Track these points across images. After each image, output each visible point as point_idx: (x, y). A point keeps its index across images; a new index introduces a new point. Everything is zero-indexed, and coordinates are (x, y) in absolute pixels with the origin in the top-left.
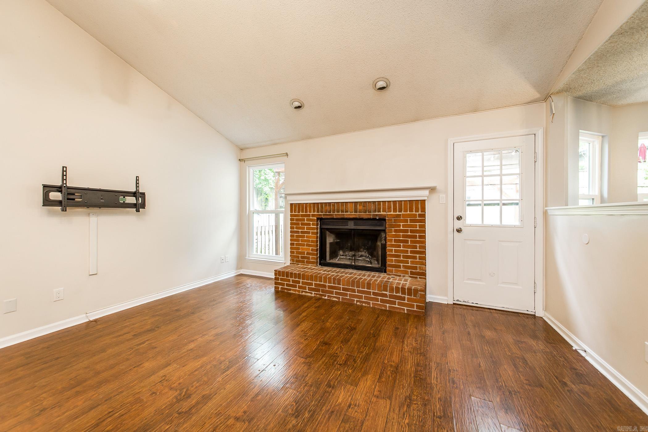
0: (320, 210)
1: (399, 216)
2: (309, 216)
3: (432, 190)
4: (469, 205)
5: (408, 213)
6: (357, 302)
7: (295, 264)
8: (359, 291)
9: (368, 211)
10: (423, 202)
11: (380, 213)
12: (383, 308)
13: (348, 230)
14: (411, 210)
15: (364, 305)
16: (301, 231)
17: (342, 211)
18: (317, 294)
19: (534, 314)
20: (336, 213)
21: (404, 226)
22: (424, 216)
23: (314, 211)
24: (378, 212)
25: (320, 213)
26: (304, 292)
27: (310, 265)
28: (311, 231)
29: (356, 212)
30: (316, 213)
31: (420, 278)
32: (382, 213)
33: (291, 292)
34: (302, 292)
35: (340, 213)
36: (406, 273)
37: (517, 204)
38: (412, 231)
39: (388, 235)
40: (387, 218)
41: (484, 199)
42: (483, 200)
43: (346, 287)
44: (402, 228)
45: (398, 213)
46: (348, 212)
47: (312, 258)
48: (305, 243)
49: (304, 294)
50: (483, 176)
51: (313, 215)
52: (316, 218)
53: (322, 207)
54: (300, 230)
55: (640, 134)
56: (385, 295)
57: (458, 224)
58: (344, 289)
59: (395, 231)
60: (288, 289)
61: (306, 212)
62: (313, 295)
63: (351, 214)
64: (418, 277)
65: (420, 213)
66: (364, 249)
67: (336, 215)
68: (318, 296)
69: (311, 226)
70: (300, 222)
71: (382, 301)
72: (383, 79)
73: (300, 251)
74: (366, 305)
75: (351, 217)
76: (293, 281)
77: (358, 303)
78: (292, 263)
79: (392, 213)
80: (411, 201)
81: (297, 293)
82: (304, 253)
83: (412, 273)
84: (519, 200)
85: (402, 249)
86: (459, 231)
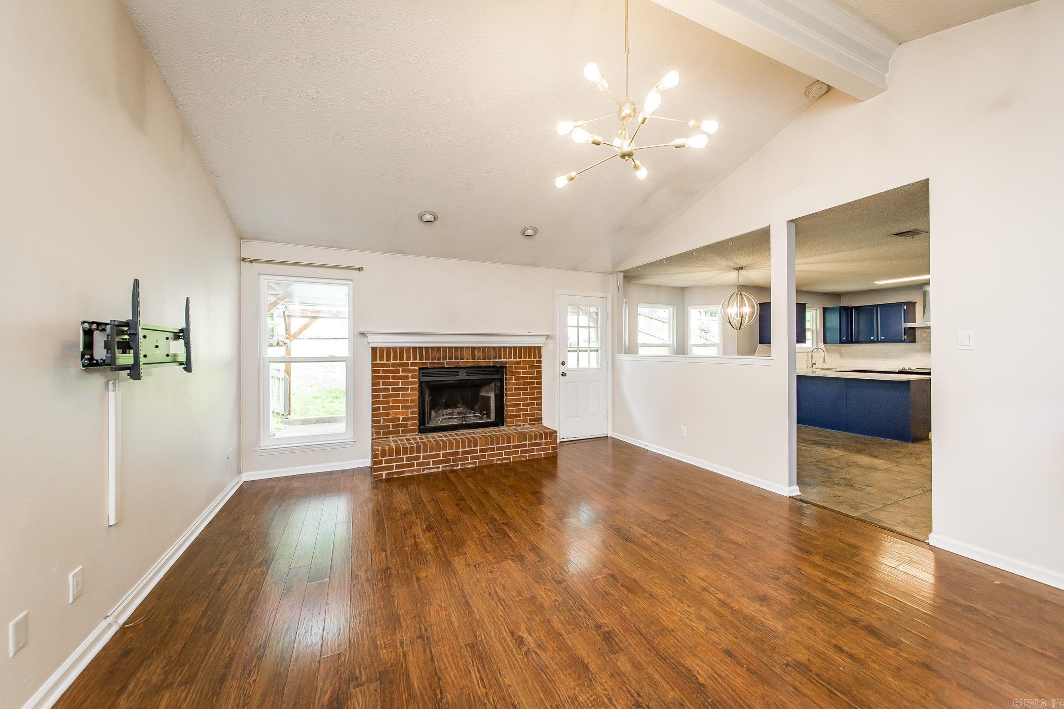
0: (424, 356)
1: (519, 362)
2: (407, 365)
3: (548, 337)
4: (569, 351)
5: (527, 359)
6: (496, 461)
7: (383, 438)
8: (499, 449)
9: (488, 358)
10: (540, 348)
11: (501, 360)
12: (524, 459)
13: (456, 382)
14: (530, 357)
15: (504, 462)
16: (392, 388)
17: (456, 358)
18: (446, 467)
19: (606, 435)
20: (448, 361)
21: (523, 373)
22: (540, 362)
23: (415, 358)
24: (499, 359)
25: (424, 361)
26: (427, 468)
27: (408, 434)
28: (409, 386)
29: (473, 359)
30: (418, 361)
31: (537, 424)
32: (503, 360)
33: (405, 475)
34: (424, 470)
35: (454, 361)
36: (525, 421)
37: (597, 351)
38: (531, 378)
39: (509, 383)
40: (507, 366)
41: (579, 346)
42: (578, 348)
43: (484, 447)
44: (521, 375)
45: (518, 360)
46: (464, 359)
47: (412, 425)
48: (400, 405)
49: (426, 471)
50: (578, 327)
51: (413, 364)
52: (417, 368)
53: (427, 352)
54: (390, 387)
55: (639, 305)
56: (525, 445)
57: (563, 369)
58: (481, 451)
59: (516, 379)
60: (400, 471)
61: (402, 359)
62: (441, 469)
63: (467, 361)
64: (536, 423)
65: (537, 359)
66: (463, 404)
67: (446, 362)
68: (448, 468)
69: (410, 380)
70: (391, 375)
71: (522, 452)
72: (532, 228)
73: (390, 417)
74: (507, 461)
75: (468, 365)
76: (408, 459)
77: (498, 462)
78: (376, 438)
79: (512, 360)
80: (530, 348)
81: (415, 473)
82: (398, 419)
83: (531, 420)
84: (599, 348)
85: (522, 397)
86: (564, 374)
